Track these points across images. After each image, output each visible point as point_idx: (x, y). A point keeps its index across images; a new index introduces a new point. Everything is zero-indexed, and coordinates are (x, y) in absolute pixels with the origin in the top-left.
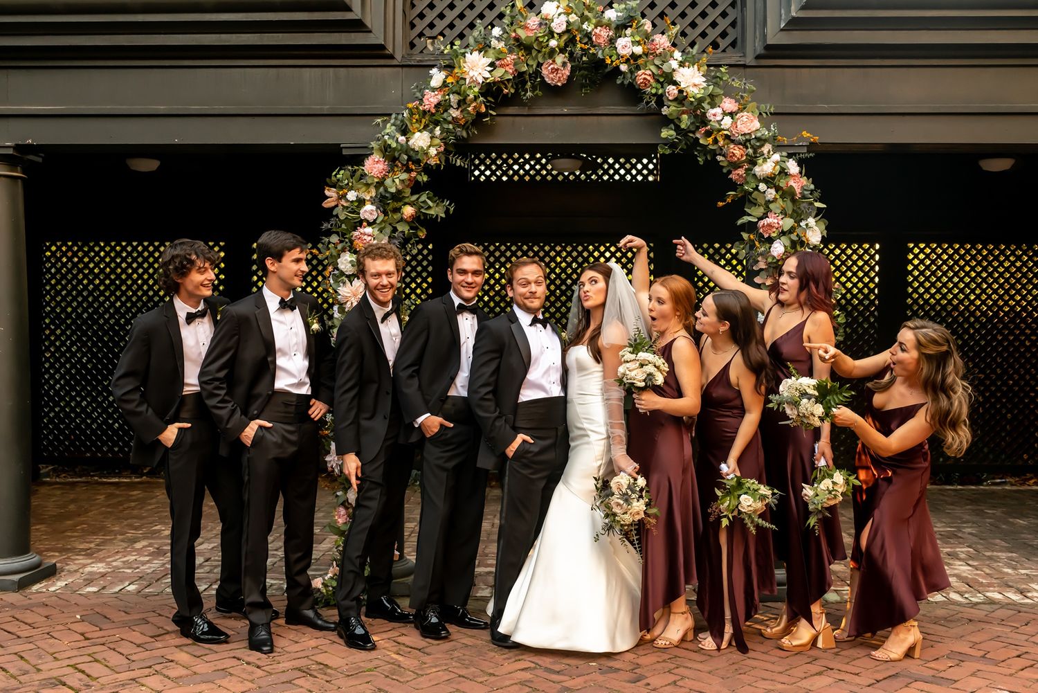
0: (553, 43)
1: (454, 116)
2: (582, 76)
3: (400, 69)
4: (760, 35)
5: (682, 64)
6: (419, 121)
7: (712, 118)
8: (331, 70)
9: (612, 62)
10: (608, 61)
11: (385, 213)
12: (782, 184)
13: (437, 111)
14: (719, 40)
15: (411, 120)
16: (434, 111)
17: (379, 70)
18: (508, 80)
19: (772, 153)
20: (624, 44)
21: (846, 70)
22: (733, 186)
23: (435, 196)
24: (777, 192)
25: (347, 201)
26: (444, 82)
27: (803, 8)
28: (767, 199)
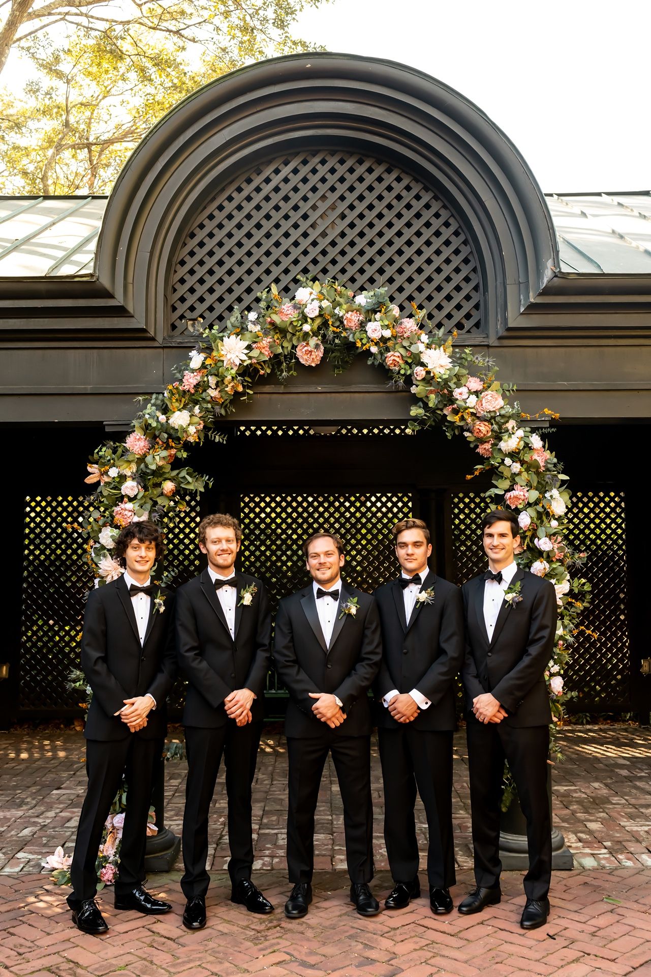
0: (307, 328)
1: (213, 395)
2: (335, 357)
3: (161, 350)
4: (501, 318)
5: (429, 346)
6: (180, 401)
7: (458, 397)
8: (95, 351)
9: (363, 345)
10: (359, 344)
11: (145, 488)
12: (527, 458)
13: (196, 391)
14: (464, 321)
15: (170, 399)
16: (193, 391)
17: (141, 351)
18: (264, 362)
19: (516, 428)
20: (373, 327)
21: (583, 349)
22: (481, 459)
23: (194, 471)
24: (522, 466)
25: (108, 476)
26: (203, 363)
27: (540, 294)
28: (513, 472)
